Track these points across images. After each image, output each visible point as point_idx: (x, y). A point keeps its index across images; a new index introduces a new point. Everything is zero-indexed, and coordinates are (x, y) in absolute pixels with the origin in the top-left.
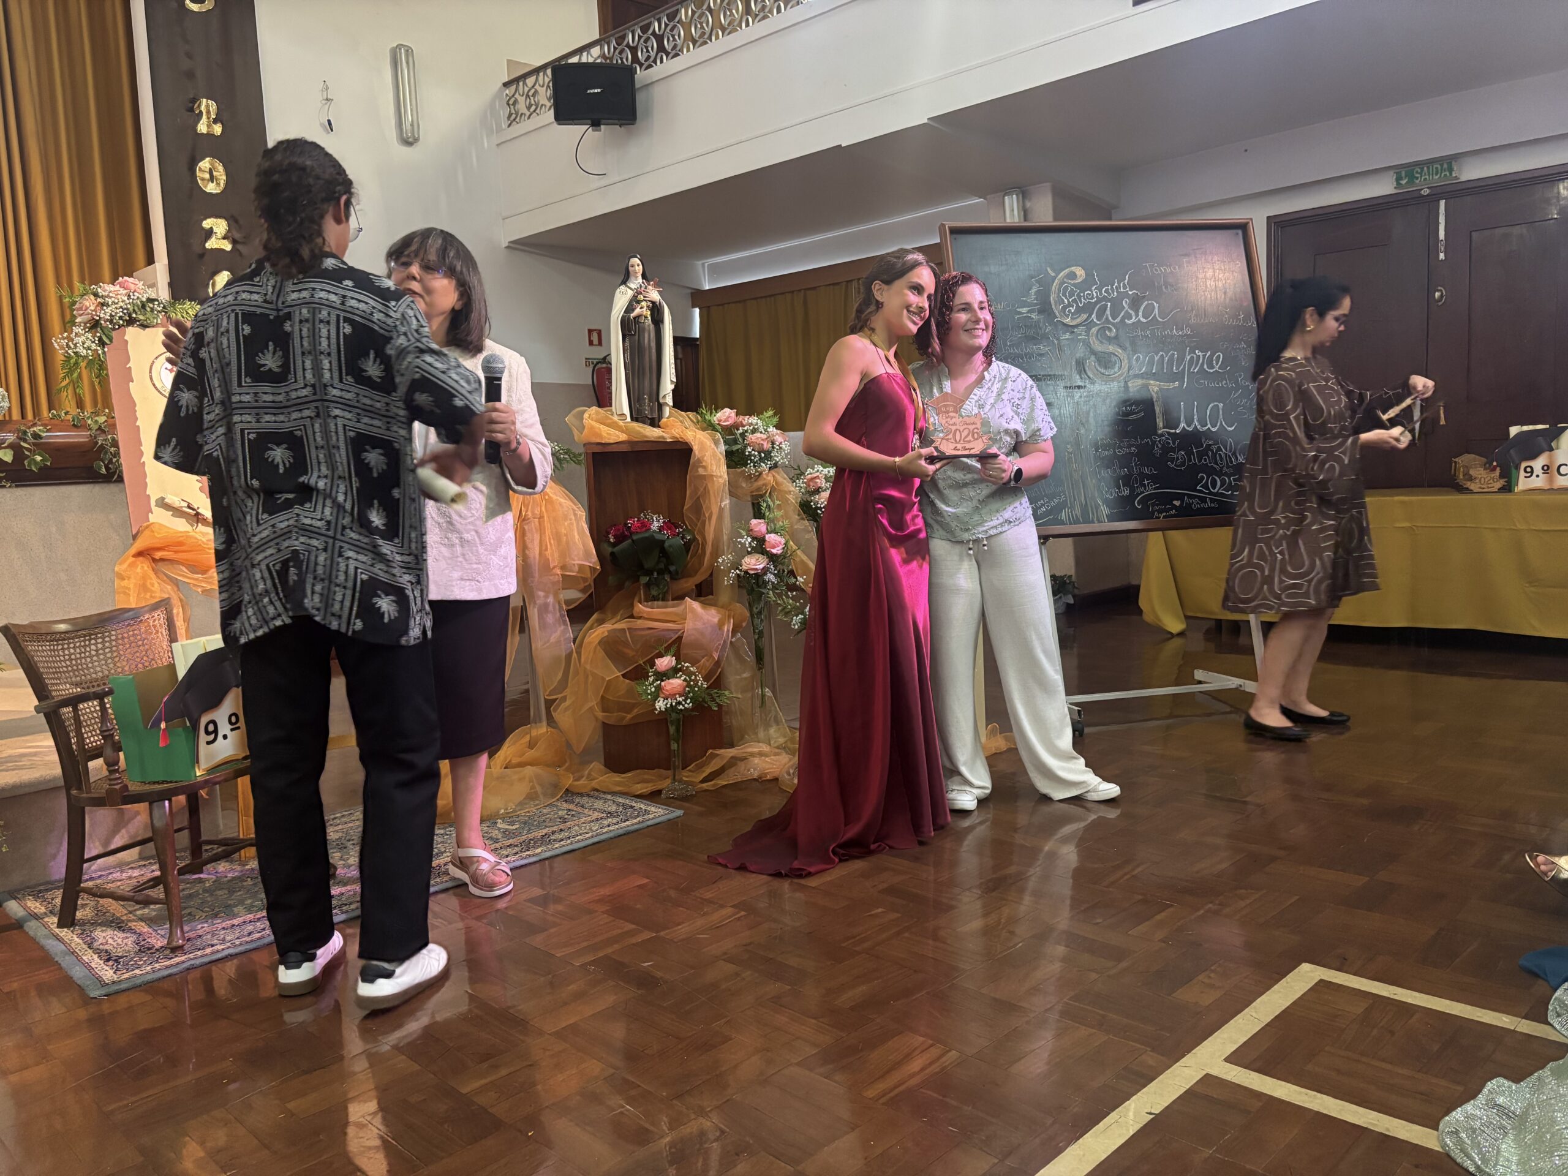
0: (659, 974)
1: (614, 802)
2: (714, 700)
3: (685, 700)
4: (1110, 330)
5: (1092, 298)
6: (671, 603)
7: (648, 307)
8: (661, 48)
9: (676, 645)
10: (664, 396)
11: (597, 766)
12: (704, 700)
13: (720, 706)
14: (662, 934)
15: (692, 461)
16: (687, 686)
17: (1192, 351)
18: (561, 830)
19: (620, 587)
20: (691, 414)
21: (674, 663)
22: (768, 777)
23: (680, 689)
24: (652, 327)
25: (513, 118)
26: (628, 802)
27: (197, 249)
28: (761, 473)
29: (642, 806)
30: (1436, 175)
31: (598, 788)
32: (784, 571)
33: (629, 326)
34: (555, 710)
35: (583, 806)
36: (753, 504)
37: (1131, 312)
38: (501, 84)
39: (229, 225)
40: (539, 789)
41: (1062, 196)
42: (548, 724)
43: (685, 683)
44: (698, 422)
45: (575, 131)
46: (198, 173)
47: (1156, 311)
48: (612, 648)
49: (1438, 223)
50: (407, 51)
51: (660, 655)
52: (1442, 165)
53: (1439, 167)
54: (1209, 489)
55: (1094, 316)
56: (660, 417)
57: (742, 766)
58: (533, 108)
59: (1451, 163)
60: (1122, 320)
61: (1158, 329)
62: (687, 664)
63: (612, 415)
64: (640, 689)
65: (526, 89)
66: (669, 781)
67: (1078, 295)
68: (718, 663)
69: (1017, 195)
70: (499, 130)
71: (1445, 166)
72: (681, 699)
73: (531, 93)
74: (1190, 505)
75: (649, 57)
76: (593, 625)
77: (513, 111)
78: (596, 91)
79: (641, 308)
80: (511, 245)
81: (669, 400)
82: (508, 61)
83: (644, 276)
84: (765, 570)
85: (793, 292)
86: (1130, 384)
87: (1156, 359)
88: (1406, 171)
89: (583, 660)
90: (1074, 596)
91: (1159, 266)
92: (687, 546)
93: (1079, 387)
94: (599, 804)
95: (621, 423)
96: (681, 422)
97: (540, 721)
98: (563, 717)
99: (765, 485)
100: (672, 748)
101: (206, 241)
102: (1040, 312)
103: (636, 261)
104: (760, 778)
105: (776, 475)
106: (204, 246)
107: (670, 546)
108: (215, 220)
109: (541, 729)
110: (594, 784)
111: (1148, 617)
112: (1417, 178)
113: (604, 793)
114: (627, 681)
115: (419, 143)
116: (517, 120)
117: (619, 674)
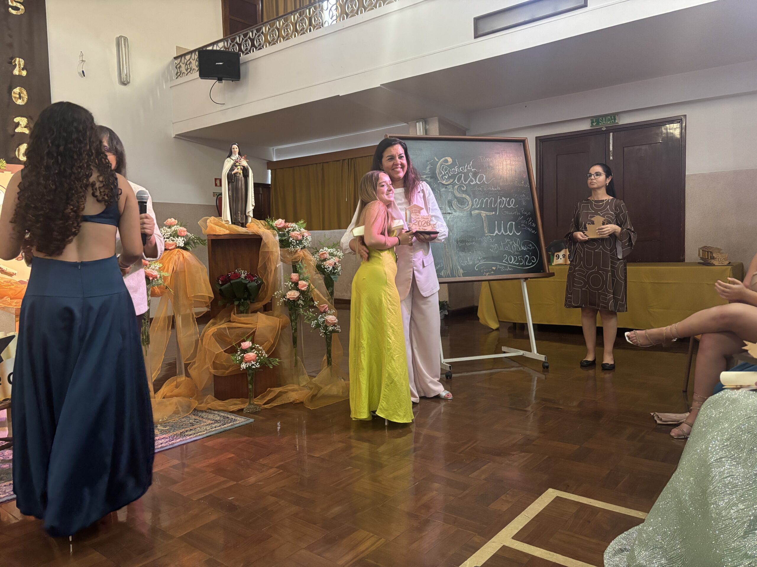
0: (237, 503)
1: (219, 415)
2: (271, 363)
3: (256, 364)
4: (463, 187)
5: (455, 172)
6: (250, 314)
7: (241, 168)
8: (253, 45)
9: (252, 336)
10: (249, 212)
11: (210, 397)
12: (266, 363)
13: (273, 366)
14: (240, 482)
15: (262, 244)
16: (257, 356)
17: (501, 198)
18: (191, 430)
19: (224, 306)
20: (262, 221)
21: (251, 344)
22: (298, 402)
23: (253, 358)
24: (243, 178)
25: (179, 74)
26: (226, 415)
27: (10, 132)
28: (297, 251)
29: (233, 417)
30: (609, 121)
31: (211, 408)
32: (307, 299)
33: (231, 178)
34: (189, 369)
35: (202, 417)
36: (293, 266)
37: (473, 179)
38: (172, 58)
39: (28, 121)
40: (180, 409)
41: (443, 123)
42: (186, 376)
43: (256, 355)
44: (266, 225)
45: (210, 82)
46: (13, 94)
47: (484, 179)
48: (220, 337)
49: (609, 143)
50: (125, 39)
51: (244, 341)
52: (611, 117)
53: (610, 118)
54: (508, 262)
55: (456, 180)
56: (246, 222)
57: (284, 396)
58: (189, 70)
59: (615, 116)
60: (469, 182)
61: (485, 187)
62: (257, 346)
63: (222, 221)
64: (233, 358)
65: (186, 61)
66: (247, 404)
67: (449, 171)
68: (273, 345)
69: (422, 122)
70: (171, 80)
71: (613, 118)
72: (254, 363)
73: (188, 63)
74: (500, 269)
75: (247, 49)
76: (210, 325)
77: (179, 71)
78: (220, 64)
79: (238, 169)
80: (177, 136)
81: (251, 214)
82: (177, 46)
83: (239, 154)
84: (299, 298)
85: (317, 164)
86: (473, 212)
87: (484, 201)
88: (596, 119)
89: (204, 343)
90: (448, 311)
91: (486, 158)
92: (259, 286)
93: (449, 213)
94: (211, 416)
95: (226, 225)
96: (257, 225)
97: (182, 374)
98: (193, 372)
99: (299, 256)
100: (249, 388)
101: (15, 128)
102: (431, 178)
103: (235, 146)
104: (294, 402)
105: (305, 252)
106: (14, 130)
107: (250, 286)
108: (21, 118)
109: (183, 378)
110: (209, 406)
111: (482, 321)
112: (600, 123)
113: (214, 410)
114: (226, 354)
115: (130, 84)
116: (181, 75)
117: (223, 350)
